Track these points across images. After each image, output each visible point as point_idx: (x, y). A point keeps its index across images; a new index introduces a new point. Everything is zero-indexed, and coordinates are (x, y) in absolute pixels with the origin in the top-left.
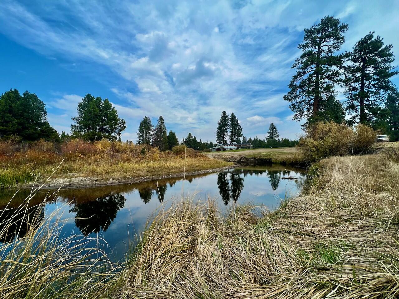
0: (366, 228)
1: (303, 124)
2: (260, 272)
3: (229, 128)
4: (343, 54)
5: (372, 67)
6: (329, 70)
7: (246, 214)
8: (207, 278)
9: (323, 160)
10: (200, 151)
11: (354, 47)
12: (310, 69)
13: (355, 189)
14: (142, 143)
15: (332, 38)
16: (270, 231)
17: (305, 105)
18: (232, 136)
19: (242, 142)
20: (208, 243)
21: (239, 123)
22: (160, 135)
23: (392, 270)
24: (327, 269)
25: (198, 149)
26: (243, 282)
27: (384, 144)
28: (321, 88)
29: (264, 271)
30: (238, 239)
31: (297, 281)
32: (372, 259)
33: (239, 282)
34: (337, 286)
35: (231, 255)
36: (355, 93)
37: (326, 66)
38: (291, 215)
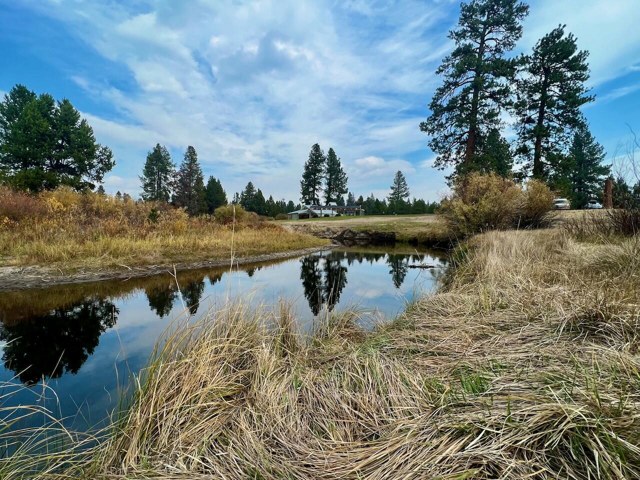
0: (530, 338)
1: (449, 176)
2: (363, 421)
3: (323, 176)
4: (517, 57)
5: (558, 86)
6: (495, 84)
7: (346, 327)
8: (269, 442)
9: (475, 236)
10: (270, 218)
11: (535, 48)
12: (465, 78)
13: (519, 280)
14: (151, 199)
15: (503, 26)
16: (384, 352)
17: (454, 142)
18: (328, 192)
19: (346, 203)
20: (276, 380)
21: (342, 169)
22: (190, 183)
23: (561, 397)
24: (470, 405)
25: (267, 215)
26: (333, 440)
27: (563, 212)
28: (480, 114)
29: (370, 419)
30: (331, 369)
31: (423, 429)
32: (535, 385)
33: (326, 442)
34: (483, 430)
35: (316, 397)
36: (530, 127)
37: (491, 76)
38: (420, 325)
